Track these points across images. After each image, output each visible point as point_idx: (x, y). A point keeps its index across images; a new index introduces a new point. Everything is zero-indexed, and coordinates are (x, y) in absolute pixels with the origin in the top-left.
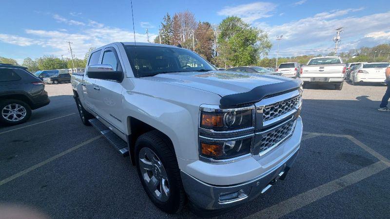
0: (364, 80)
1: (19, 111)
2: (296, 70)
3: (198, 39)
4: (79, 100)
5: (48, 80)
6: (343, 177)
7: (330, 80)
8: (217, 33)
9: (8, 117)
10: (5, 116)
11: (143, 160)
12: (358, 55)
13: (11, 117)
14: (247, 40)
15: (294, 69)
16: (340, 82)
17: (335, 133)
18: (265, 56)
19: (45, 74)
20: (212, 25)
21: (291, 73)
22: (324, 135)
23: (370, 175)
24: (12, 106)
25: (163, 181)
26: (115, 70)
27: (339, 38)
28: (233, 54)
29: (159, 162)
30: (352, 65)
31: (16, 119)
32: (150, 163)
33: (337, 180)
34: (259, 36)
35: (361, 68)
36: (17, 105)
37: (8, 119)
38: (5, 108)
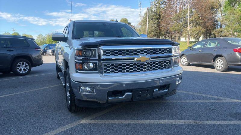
1: (25, 67)
5: (50, 52)
9: (19, 69)
11: (67, 84)
24: (22, 63)
36: (25, 63)
37: (19, 71)
38: (19, 64)
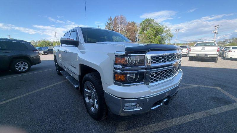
0: (233, 57)
1: (25, 65)
2: (187, 50)
3: (127, 31)
4: (56, 60)
5: (42, 52)
6: (210, 110)
7: (209, 56)
8: (139, 28)
10: (17, 68)
11: (86, 90)
12: (230, 43)
13: (20, 69)
14: (157, 32)
15: (186, 49)
16: (216, 57)
17: (209, 85)
18: (169, 42)
19: (41, 49)
20: (136, 24)
21: (184, 52)
22: (201, 86)
23: (229, 110)
24: (21, 63)
25: (96, 101)
26: (75, 40)
27: (216, 31)
28: (149, 40)
29: (94, 90)
30: (225, 48)
31: (22, 70)
32: (90, 91)
33: (206, 111)
34: (165, 30)
35: (231, 49)
36: (24, 62)
37: (18, 70)
38: (17, 64)
